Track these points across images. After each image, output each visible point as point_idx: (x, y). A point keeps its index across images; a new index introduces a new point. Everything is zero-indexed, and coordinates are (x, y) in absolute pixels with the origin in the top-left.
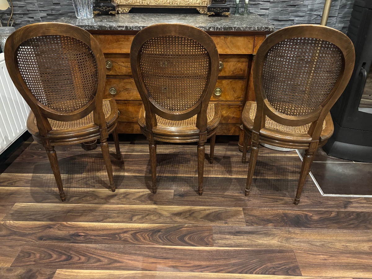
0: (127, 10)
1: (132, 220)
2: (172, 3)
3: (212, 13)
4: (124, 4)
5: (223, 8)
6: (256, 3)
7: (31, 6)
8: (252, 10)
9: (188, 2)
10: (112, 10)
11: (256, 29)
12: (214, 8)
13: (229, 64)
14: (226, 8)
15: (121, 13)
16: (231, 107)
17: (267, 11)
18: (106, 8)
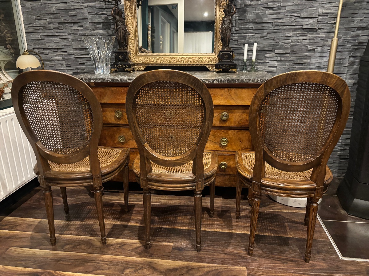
0: (142, 68)
1: (123, 274)
2: (183, 62)
3: (220, 69)
4: (140, 63)
5: (230, 65)
6: (264, 61)
7: (60, 65)
8: (260, 68)
9: (198, 61)
10: (127, 68)
11: (260, 81)
12: (222, 65)
13: (235, 115)
14: (233, 65)
15: (137, 71)
17: (275, 69)
18: (122, 66)
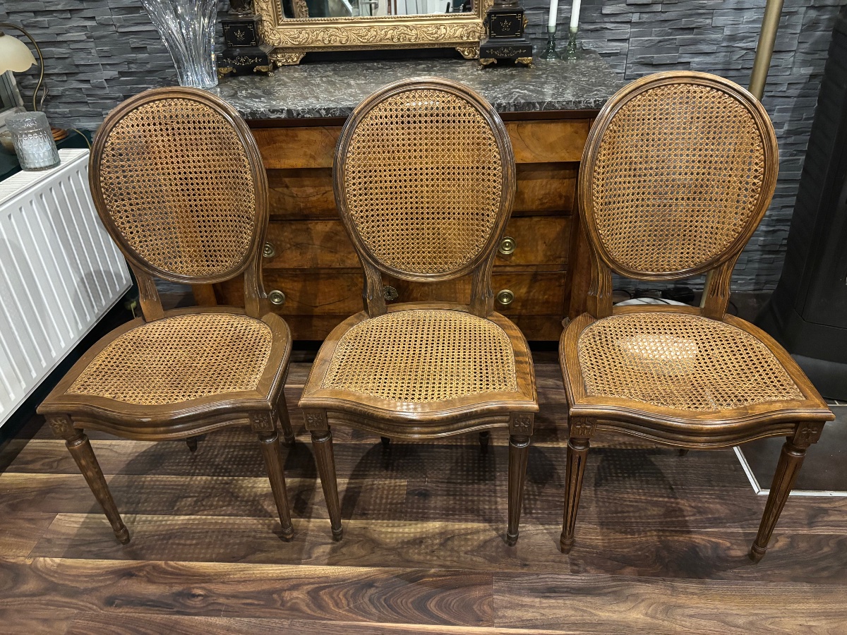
0: (295, 58)
1: (310, 558)
2: (399, 39)
3: (491, 60)
4: (289, 45)
5: (517, 48)
6: (598, 26)
7: (83, 55)
8: (588, 44)
9: (436, 36)
10: (259, 64)
11: (593, 105)
12: (495, 49)
14: (523, 48)
15: (283, 65)
16: (539, 278)
17: (625, 45)
18: (247, 61)
